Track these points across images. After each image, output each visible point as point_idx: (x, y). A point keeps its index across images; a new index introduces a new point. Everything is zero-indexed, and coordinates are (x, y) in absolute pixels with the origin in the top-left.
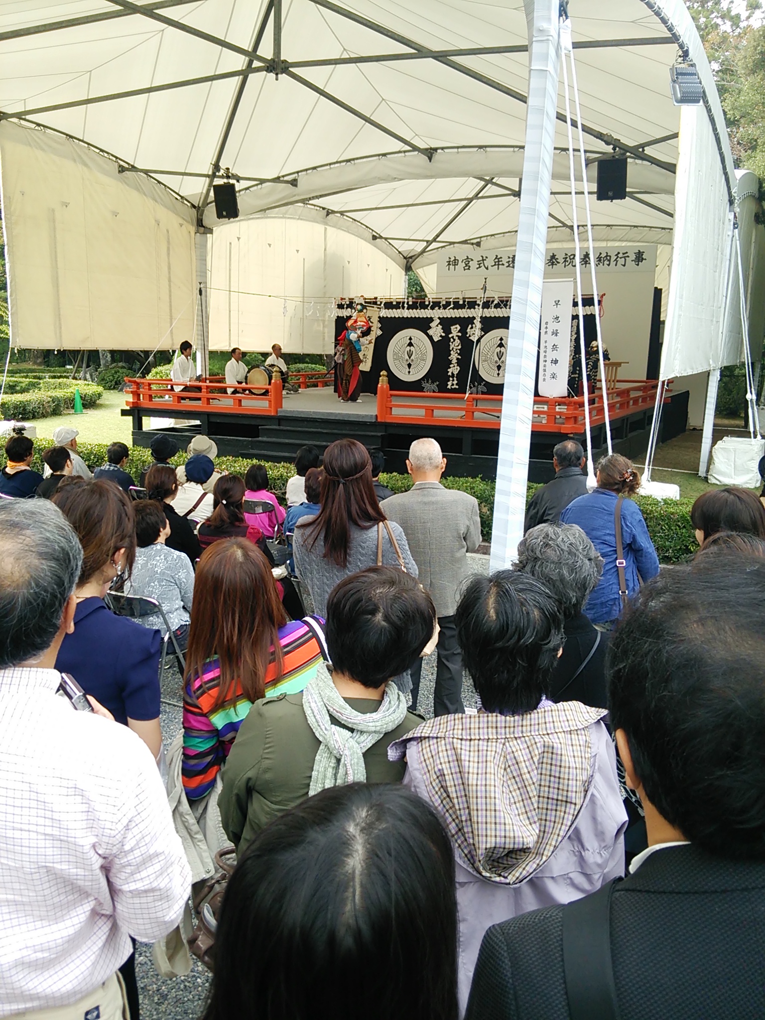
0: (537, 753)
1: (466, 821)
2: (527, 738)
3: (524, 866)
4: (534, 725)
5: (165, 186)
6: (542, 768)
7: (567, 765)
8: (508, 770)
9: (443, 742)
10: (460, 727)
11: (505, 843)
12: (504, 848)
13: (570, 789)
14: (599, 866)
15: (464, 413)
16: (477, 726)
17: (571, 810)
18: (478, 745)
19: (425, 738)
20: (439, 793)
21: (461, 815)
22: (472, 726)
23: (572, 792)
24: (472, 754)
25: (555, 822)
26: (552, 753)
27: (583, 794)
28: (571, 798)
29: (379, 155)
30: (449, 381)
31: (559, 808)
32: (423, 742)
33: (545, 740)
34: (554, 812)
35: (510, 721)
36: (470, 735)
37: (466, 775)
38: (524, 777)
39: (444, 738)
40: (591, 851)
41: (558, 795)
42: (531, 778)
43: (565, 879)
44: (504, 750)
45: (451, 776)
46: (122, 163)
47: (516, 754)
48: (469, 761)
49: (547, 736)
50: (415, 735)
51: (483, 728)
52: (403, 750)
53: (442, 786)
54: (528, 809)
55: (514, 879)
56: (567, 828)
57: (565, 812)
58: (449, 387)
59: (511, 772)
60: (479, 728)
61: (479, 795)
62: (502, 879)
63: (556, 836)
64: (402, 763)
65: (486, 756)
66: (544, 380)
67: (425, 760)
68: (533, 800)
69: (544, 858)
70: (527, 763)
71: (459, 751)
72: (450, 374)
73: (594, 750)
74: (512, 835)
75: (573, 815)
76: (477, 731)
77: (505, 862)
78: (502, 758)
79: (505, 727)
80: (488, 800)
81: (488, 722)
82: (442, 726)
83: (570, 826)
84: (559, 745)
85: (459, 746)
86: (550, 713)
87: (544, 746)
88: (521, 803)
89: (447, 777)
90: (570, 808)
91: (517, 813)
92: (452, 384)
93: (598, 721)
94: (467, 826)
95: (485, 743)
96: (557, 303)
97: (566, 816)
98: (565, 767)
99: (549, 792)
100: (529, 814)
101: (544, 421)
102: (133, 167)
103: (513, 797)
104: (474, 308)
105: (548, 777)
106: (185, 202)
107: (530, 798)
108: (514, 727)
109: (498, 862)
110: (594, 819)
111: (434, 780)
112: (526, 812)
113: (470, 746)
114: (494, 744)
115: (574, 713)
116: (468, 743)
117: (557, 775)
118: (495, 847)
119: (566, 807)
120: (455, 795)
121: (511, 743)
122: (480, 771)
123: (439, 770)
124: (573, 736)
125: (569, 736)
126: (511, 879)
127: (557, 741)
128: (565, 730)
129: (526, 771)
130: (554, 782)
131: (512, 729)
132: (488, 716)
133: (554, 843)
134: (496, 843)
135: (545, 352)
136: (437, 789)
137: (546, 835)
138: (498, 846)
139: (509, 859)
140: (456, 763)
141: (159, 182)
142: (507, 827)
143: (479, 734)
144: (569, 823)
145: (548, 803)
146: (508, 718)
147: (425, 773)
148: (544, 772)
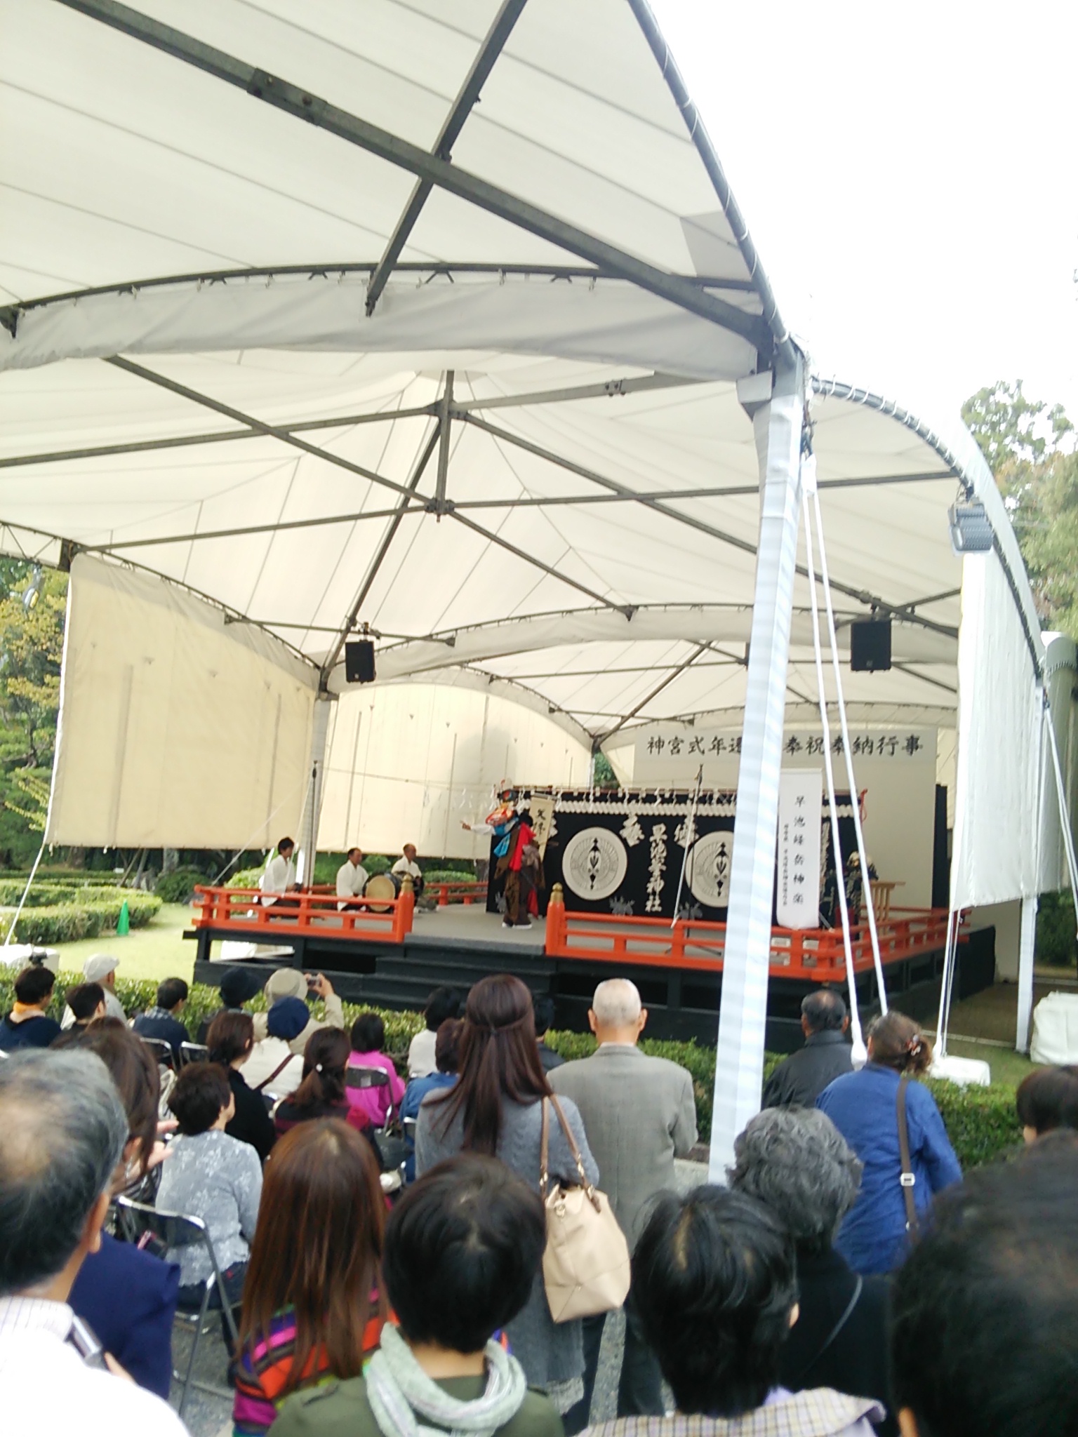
4: (760, 1431)
5: (283, 641)
15: (670, 946)
30: (648, 900)
35: (721, 1428)
46: (230, 612)
58: (648, 908)
72: (649, 890)
86: (784, 1410)
92: (653, 904)
93: (861, 1417)
96: (800, 800)
101: (787, 963)
102: (244, 617)
104: (686, 804)
106: (307, 661)
115: (822, 1409)
132: (687, 1420)
135: (786, 865)
141: (276, 637)
146: (719, 1422)
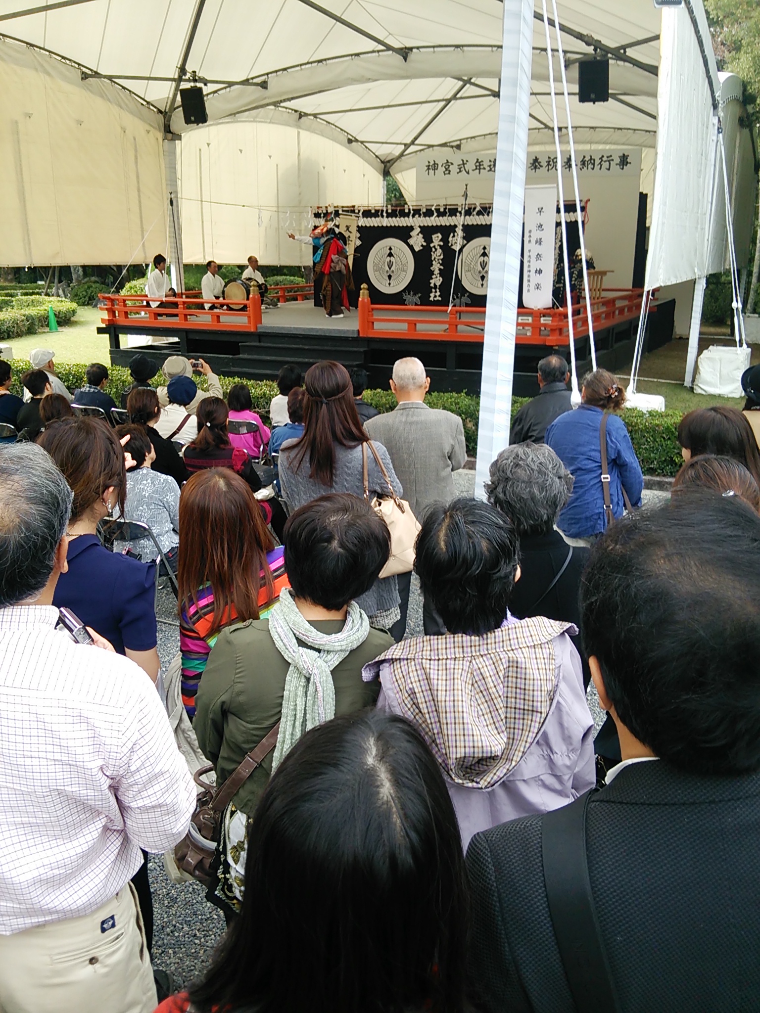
0: (502, 668)
1: (438, 733)
2: (492, 655)
3: (495, 771)
4: (499, 642)
5: (130, 91)
6: (508, 682)
7: (532, 677)
8: (476, 685)
9: (413, 663)
10: (429, 648)
11: (474, 753)
12: (474, 757)
13: (535, 699)
14: (568, 767)
15: (447, 326)
16: (444, 646)
17: (537, 718)
18: (446, 664)
19: (396, 660)
20: (412, 710)
21: (433, 729)
22: (440, 647)
23: (537, 701)
24: (440, 672)
25: (523, 730)
26: (517, 667)
27: (548, 703)
28: (537, 707)
29: (352, 55)
30: (431, 292)
31: (526, 717)
32: (395, 663)
33: (510, 655)
34: (521, 721)
35: (475, 641)
36: (438, 655)
37: (436, 692)
38: (490, 691)
39: (414, 660)
40: (560, 753)
41: (524, 705)
42: (497, 691)
43: (536, 781)
44: (471, 667)
45: (421, 694)
46: (84, 69)
47: (482, 670)
48: (438, 679)
49: (512, 652)
50: (387, 657)
51: (450, 648)
52: (376, 670)
53: (414, 703)
54: (495, 720)
55: (486, 784)
56: (534, 735)
57: (532, 721)
58: (431, 299)
59: (479, 687)
60: (446, 648)
61: (448, 710)
62: (475, 784)
63: (524, 743)
64: (376, 683)
65: (454, 674)
66: (529, 291)
67: (397, 680)
68: (500, 711)
69: (514, 763)
70: (493, 678)
71: (428, 670)
72: (432, 285)
73: (558, 662)
74: (480, 745)
75: (540, 723)
76: (444, 651)
77: (477, 769)
78: (469, 675)
79: (471, 646)
80: (457, 714)
81: (454, 642)
82: (412, 648)
83: (537, 733)
84: (523, 660)
85: (428, 666)
86: (514, 630)
87: (509, 662)
88: (489, 715)
89: (418, 695)
90: (536, 716)
91: (485, 724)
92: (435, 296)
93: (563, 634)
94: (439, 738)
95: (453, 662)
96: (540, 210)
97: (533, 724)
98: (530, 679)
99: (516, 703)
100: (497, 725)
101: (529, 334)
102: (96, 72)
103: (481, 710)
104: (456, 216)
105: (514, 690)
106: (152, 108)
107: (497, 710)
108: (479, 645)
109: (471, 769)
110: (561, 725)
111: (406, 698)
112: (494, 723)
113: (438, 665)
114: (461, 662)
115: (538, 628)
116: (436, 662)
117: (523, 687)
118: (465, 757)
119: (532, 715)
120: (426, 711)
121: (477, 661)
122: (448, 688)
123: (410, 689)
124: (537, 650)
125: (533, 650)
126: (483, 784)
127: (522, 656)
128: (529, 645)
129: (492, 685)
130: (520, 694)
131: (477, 648)
132: (454, 637)
133: (522, 749)
134: (465, 753)
135: (529, 261)
136: (409, 706)
137: (515, 741)
138: (467, 755)
139: (480, 766)
140: (426, 681)
141: (124, 88)
142: (475, 738)
143: (446, 654)
144: (536, 731)
145: (515, 713)
146: (473, 638)
147: (398, 692)
148: (510, 685)
